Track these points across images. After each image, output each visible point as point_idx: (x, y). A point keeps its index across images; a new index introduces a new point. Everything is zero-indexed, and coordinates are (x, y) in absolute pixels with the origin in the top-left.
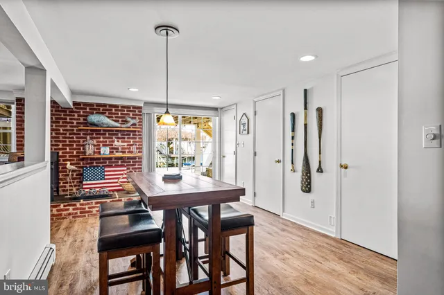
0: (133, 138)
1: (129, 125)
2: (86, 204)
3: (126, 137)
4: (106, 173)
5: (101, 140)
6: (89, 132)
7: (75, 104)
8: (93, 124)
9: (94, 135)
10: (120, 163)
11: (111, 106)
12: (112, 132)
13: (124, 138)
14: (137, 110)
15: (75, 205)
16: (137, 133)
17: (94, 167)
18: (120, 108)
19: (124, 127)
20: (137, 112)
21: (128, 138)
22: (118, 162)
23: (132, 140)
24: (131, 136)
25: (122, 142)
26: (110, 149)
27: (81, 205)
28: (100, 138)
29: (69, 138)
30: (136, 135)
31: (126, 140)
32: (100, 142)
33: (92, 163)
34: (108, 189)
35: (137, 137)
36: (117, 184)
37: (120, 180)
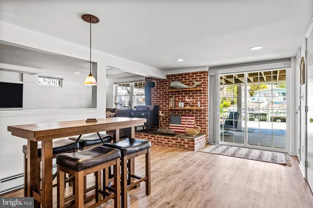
0: (199, 96)
1: (194, 86)
2: (160, 138)
3: (195, 95)
4: (182, 120)
5: (180, 97)
6: (174, 93)
7: (168, 76)
8: (172, 88)
9: (177, 95)
10: (191, 114)
11: (186, 74)
12: (186, 92)
13: (194, 96)
14: (202, 75)
15: (154, 137)
16: (202, 92)
17: (176, 115)
18: (191, 75)
19: (191, 88)
20: (202, 76)
21: (196, 96)
22: (190, 113)
23: (199, 97)
24: (198, 94)
25: (192, 99)
26: (185, 103)
27: (158, 137)
28: (179, 97)
29: (165, 97)
30: (201, 93)
31: (195, 97)
32: (180, 99)
33: (176, 113)
34: (174, 130)
35: (203, 95)
36: (183, 128)
37: (185, 126)
